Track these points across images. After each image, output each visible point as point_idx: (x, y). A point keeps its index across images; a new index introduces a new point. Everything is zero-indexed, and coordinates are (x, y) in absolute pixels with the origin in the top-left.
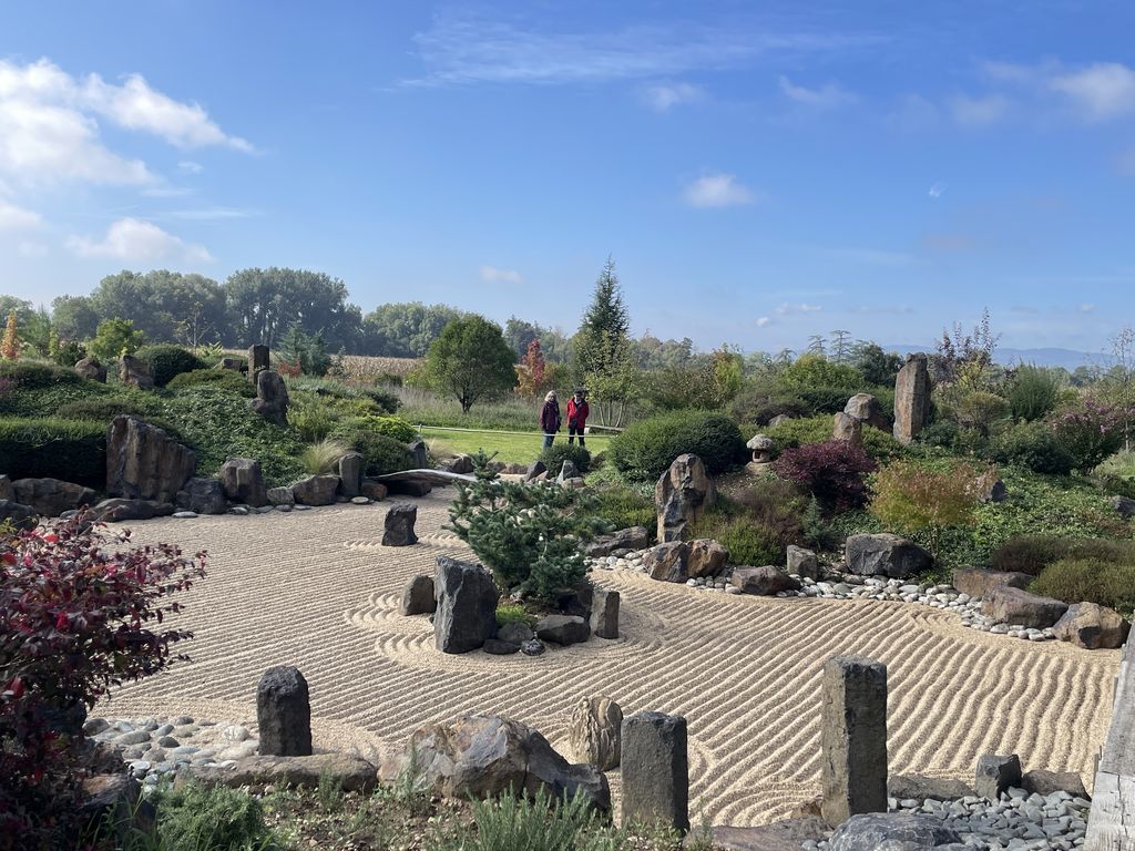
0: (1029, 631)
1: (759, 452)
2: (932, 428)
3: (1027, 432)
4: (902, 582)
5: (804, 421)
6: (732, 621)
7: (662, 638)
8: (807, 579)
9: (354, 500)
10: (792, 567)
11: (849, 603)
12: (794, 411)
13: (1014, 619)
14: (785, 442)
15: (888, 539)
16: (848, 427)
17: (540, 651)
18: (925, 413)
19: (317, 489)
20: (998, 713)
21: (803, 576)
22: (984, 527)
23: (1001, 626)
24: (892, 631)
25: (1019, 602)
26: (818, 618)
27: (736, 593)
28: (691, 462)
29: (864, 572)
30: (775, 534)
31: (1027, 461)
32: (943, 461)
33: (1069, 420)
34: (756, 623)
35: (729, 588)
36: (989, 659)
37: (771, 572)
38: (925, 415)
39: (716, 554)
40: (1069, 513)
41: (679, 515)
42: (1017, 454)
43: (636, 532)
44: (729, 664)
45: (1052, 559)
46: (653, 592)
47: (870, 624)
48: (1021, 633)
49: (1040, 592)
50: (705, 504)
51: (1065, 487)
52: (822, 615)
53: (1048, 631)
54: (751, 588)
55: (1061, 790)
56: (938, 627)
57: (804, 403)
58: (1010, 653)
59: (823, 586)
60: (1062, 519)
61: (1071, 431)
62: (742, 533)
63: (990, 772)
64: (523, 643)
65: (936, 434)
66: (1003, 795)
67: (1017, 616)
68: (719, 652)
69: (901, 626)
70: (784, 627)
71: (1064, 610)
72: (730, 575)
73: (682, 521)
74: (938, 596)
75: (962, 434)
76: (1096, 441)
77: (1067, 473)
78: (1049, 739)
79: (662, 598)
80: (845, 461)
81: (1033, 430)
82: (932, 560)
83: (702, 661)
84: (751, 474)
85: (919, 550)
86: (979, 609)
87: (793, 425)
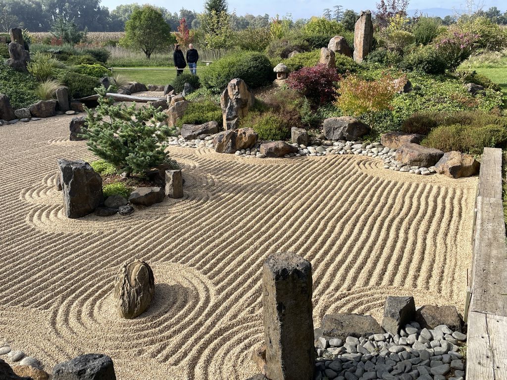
0: (421, 169)
1: (280, 73)
2: (373, 53)
3: (424, 51)
4: (353, 142)
5: (306, 54)
6: (256, 177)
7: (210, 194)
8: (302, 146)
9: (67, 113)
10: (294, 139)
11: (323, 158)
12: (302, 48)
13: (414, 162)
14: (295, 67)
15: (347, 119)
16: (328, 56)
17: (131, 211)
18: (370, 44)
19: (44, 108)
20: (402, 234)
21: (299, 144)
22: (399, 108)
23: (406, 167)
24: (345, 175)
25: (416, 153)
26: (305, 170)
27: (262, 157)
28: (238, 83)
29: (333, 139)
30: (285, 121)
31: (423, 68)
32: (379, 71)
33: (445, 43)
34: (269, 177)
35: (258, 154)
36: (398, 190)
37: (280, 144)
38: (370, 46)
39: (251, 136)
40: (444, 96)
41: (234, 113)
42: (417, 65)
43: (212, 124)
44: (246, 210)
45: (435, 125)
46: (215, 160)
47: (333, 172)
48: (417, 171)
49: (428, 145)
50: (248, 106)
51: (442, 81)
52: (308, 168)
53: (432, 169)
54: (270, 154)
55: (443, 324)
56: (370, 171)
57: (306, 43)
58: (410, 185)
59: (310, 149)
60: (440, 100)
61: (445, 49)
62: (267, 122)
63: (393, 316)
64: (120, 208)
65: (375, 56)
66: (402, 332)
67: (415, 161)
68: (242, 201)
69: (350, 171)
70: (284, 178)
71: (441, 156)
72: (259, 147)
73: (235, 117)
74: (373, 150)
75: (389, 55)
76: (458, 54)
77: (443, 72)
78: (432, 253)
79: (219, 164)
80: (324, 76)
81: (427, 51)
82: (370, 129)
83: (230, 209)
84: (277, 86)
85: (363, 124)
86: (394, 157)
87: (300, 57)
